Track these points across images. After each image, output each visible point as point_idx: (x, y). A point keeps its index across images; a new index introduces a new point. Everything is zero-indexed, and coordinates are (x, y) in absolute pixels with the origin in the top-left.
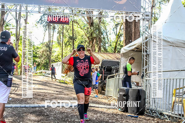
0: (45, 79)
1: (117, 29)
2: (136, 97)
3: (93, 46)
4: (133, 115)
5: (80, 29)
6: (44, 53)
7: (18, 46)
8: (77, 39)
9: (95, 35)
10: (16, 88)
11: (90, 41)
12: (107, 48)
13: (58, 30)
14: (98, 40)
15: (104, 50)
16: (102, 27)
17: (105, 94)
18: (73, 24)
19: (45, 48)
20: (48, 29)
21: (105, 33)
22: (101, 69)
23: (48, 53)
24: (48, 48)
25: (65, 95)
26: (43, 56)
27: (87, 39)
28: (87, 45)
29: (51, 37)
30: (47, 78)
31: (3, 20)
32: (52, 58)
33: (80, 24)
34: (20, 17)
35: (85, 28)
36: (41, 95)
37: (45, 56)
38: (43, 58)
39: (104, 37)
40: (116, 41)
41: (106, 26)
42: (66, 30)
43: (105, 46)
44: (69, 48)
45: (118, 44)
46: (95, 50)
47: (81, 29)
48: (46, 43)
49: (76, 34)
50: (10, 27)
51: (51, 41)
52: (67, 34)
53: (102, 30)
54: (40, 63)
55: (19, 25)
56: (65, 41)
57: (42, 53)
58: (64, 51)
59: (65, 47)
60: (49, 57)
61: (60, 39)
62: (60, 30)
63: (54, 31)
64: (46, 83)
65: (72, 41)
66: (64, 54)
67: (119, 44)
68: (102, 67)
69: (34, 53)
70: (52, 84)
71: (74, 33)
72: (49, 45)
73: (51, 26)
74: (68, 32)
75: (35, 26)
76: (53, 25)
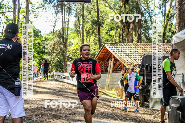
0: (58, 86)
1: (165, 6)
5: (108, 9)
6: (56, 47)
8: (105, 24)
11: (124, 27)
12: (151, 36)
13: (76, 12)
14: (136, 25)
15: (147, 39)
16: (143, 5)
17: (148, 107)
18: (97, 2)
19: (57, 39)
20: (61, 11)
21: (147, 14)
22: (141, 69)
23: (62, 46)
24: (62, 39)
26: (55, 51)
27: (120, 24)
28: (120, 33)
29: (65, 23)
30: (61, 83)
32: (68, 54)
33: (108, 2)
35: (117, 7)
36: (52, 110)
37: (57, 51)
38: (55, 54)
39: (146, 20)
40: (165, 26)
41: (148, 2)
42: (88, 12)
43: (148, 33)
44: (92, 38)
45: (168, 30)
46: (132, 39)
47: (111, 8)
48: (58, 32)
49: (102, 17)
50: (4, 10)
51: (66, 29)
52: (89, 17)
53: (143, 8)
54: (50, 62)
55: (17, 6)
56: (87, 28)
57: (52, 46)
59: (87, 37)
60: (63, 53)
61: (79, 25)
62: (78, 11)
63: (69, 14)
64: (60, 91)
65: (97, 27)
67: (170, 30)
68: (143, 65)
69: (41, 47)
70: (69, 92)
71: (100, 15)
72: (63, 34)
73: (66, 5)
74: (90, 14)
75: (41, 6)
76: (68, 4)
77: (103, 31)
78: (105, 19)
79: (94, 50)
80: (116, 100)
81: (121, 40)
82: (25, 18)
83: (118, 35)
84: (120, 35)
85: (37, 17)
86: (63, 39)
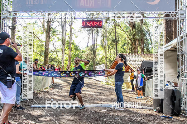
0: (88, 81)
2: (171, 98)
3: (135, 48)
4: (168, 116)
5: (122, 32)
6: (89, 57)
7: (64, 50)
8: (120, 41)
9: (137, 36)
10: (60, 90)
11: (132, 43)
12: (151, 49)
14: (140, 41)
15: (147, 51)
16: (145, 29)
18: (115, 27)
19: (89, 51)
20: (92, 33)
21: (148, 35)
23: (92, 56)
25: (104, 96)
27: (130, 41)
28: (130, 47)
29: (95, 41)
30: (90, 80)
31: (50, 27)
32: (96, 61)
33: (122, 28)
34: (65, 23)
35: (128, 30)
37: (89, 59)
39: (147, 38)
41: (149, 27)
42: (109, 34)
43: (148, 47)
44: (112, 51)
46: (138, 51)
47: (124, 31)
48: (90, 47)
49: (118, 37)
50: (57, 33)
51: (95, 45)
52: (110, 37)
53: (145, 31)
55: (64, 30)
57: (86, 56)
58: (107, 53)
59: (109, 50)
60: (93, 60)
61: (103, 42)
62: (103, 33)
63: (97, 35)
64: (89, 84)
65: (115, 43)
66: (108, 56)
68: (142, 68)
69: (80, 57)
70: (95, 85)
71: (117, 35)
72: (93, 48)
73: (95, 30)
74: (111, 35)
75: (80, 30)
76: (96, 29)
77: (120, 46)
78: (120, 38)
79: (114, 58)
80: (125, 91)
81: (130, 52)
82: (69, 38)
83: (128, 48)
84: (130, 49)
85: (77, 37)
86: (93, 51)
